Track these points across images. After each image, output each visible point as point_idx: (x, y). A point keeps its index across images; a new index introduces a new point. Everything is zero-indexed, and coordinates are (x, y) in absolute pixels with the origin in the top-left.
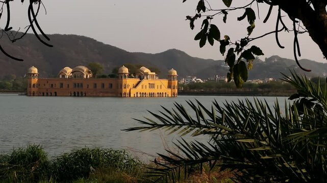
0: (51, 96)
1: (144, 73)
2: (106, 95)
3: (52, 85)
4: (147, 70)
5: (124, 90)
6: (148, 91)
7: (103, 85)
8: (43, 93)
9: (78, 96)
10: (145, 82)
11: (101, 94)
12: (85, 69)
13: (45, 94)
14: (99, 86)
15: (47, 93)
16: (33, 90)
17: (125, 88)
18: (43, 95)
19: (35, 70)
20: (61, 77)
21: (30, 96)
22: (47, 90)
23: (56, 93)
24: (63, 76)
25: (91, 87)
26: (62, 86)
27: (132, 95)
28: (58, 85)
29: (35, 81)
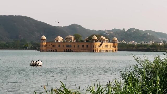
0: (53, 51)
1: (103, 39)
2: (84, 51)
3: (54, 46)
4: (104, 38)
5: (95, 49)
6: (105, 49)
7: (83, 46)
8: (49, 50)
9: (69, 52)
10: (104, 44)
11: (82, 51)
12: (73, 37)
13: (50, 50)
14: (81, 46)
15: (51, 50)
16: (44, 48)
17: (96, 47)
18: (49, 51)
19: (44, 38)
20: (56, 41)
21: (42, 51)
22: (51, 49)
23: (56, 50)
24: (57, 41)
25: (76, 47)
26: (60, 47)
27: (99, 51)
28: (57, 46)
29: (45, 43)
